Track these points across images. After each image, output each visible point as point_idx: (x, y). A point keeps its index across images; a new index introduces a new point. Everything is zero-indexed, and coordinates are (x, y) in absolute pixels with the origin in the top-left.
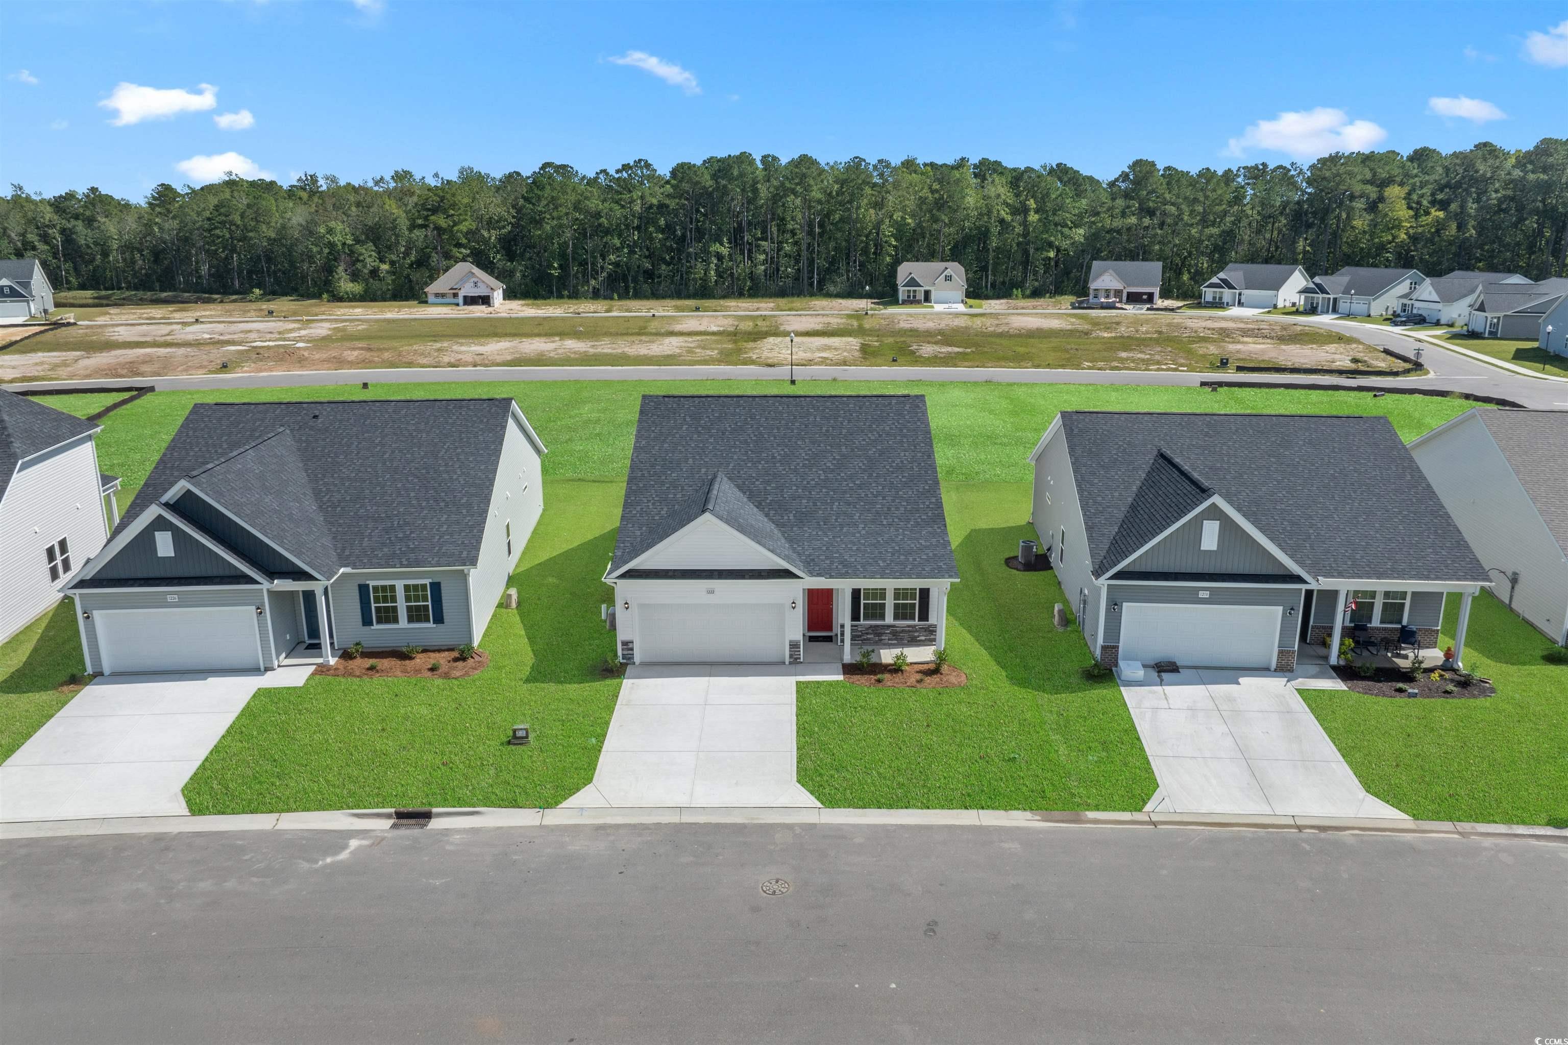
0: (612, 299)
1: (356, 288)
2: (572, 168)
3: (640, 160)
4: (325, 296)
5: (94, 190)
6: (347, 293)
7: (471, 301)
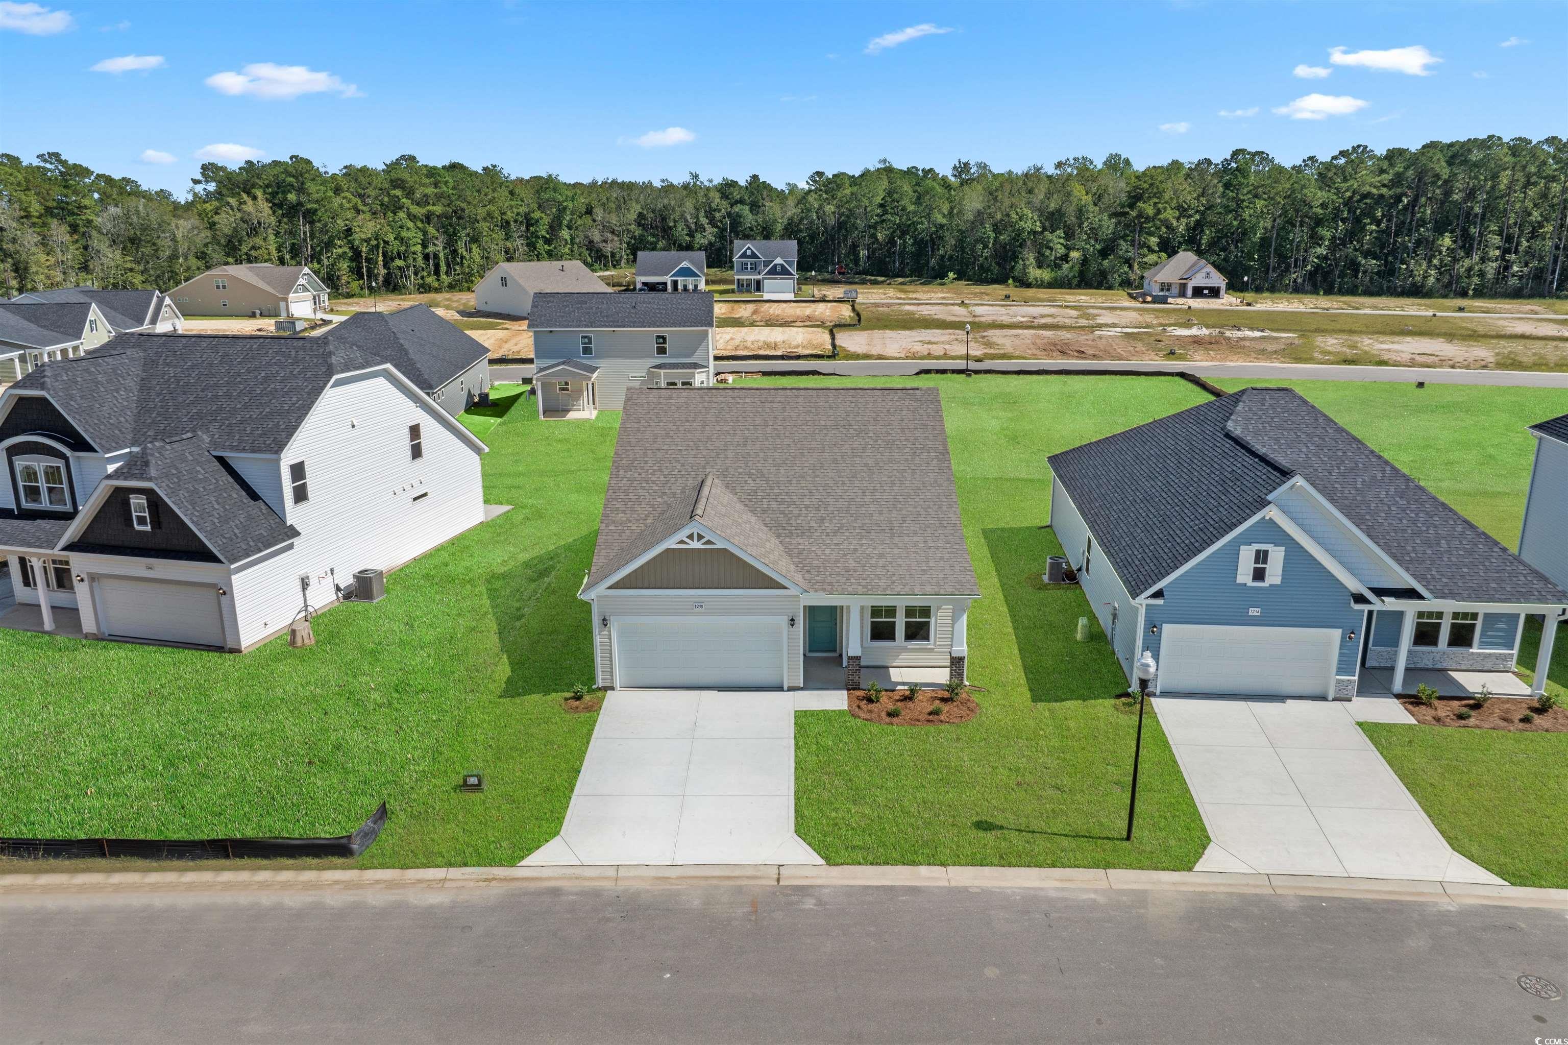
0: (1318, 294)
1: (1045, 275)
2: (1267, 155)
3: (1359, 146)
4: (1010, 281)
5: (755, 177)
6: (1036, 279)
7: (1198, 292)
